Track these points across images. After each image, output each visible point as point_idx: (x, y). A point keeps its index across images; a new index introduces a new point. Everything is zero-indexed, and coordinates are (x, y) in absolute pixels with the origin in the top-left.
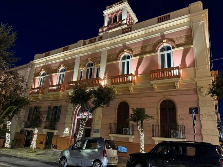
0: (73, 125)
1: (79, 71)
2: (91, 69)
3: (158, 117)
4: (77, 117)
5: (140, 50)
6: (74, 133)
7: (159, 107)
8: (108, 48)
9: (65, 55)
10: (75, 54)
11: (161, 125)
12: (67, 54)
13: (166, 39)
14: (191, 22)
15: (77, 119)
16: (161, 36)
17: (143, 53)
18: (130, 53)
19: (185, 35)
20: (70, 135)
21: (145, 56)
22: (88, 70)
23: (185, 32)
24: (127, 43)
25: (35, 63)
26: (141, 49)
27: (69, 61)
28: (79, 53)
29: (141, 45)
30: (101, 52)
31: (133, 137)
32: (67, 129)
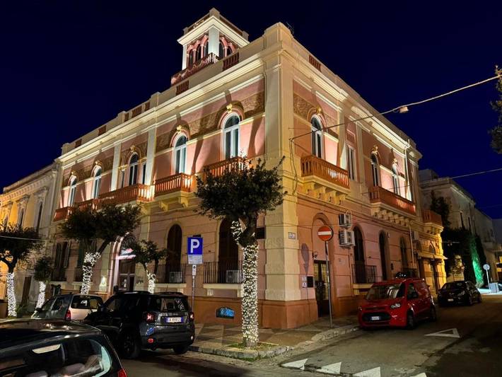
0: (111, 271)
1: (119, 172)
2: (136, 166)
3: (216, 248)
4: (118, 258)
5: (199, 125)
6: (115, 284)
7: (218, 231)
8: (157, 125)
9: (102, 143)
10: (114, 139)
11: (219, 263)
12: (103, 140)
13: (232, 102)
14: (265, 66)
15: (120, 261)
16: (226, 97)
17: (204, 131)
18: (185, 133)
19: (256, 93)
20: (107, 290)
21: (205, 137)
22: (132, 168)
23: (257, 87)
24: (183, 114)
25: (62, 160)
26: (201, 124)
27: (106, 154)
28: (119, 137)
29: (199, 117)
30: (148, 132)
31: (185, 285)
32: (104, 279)
